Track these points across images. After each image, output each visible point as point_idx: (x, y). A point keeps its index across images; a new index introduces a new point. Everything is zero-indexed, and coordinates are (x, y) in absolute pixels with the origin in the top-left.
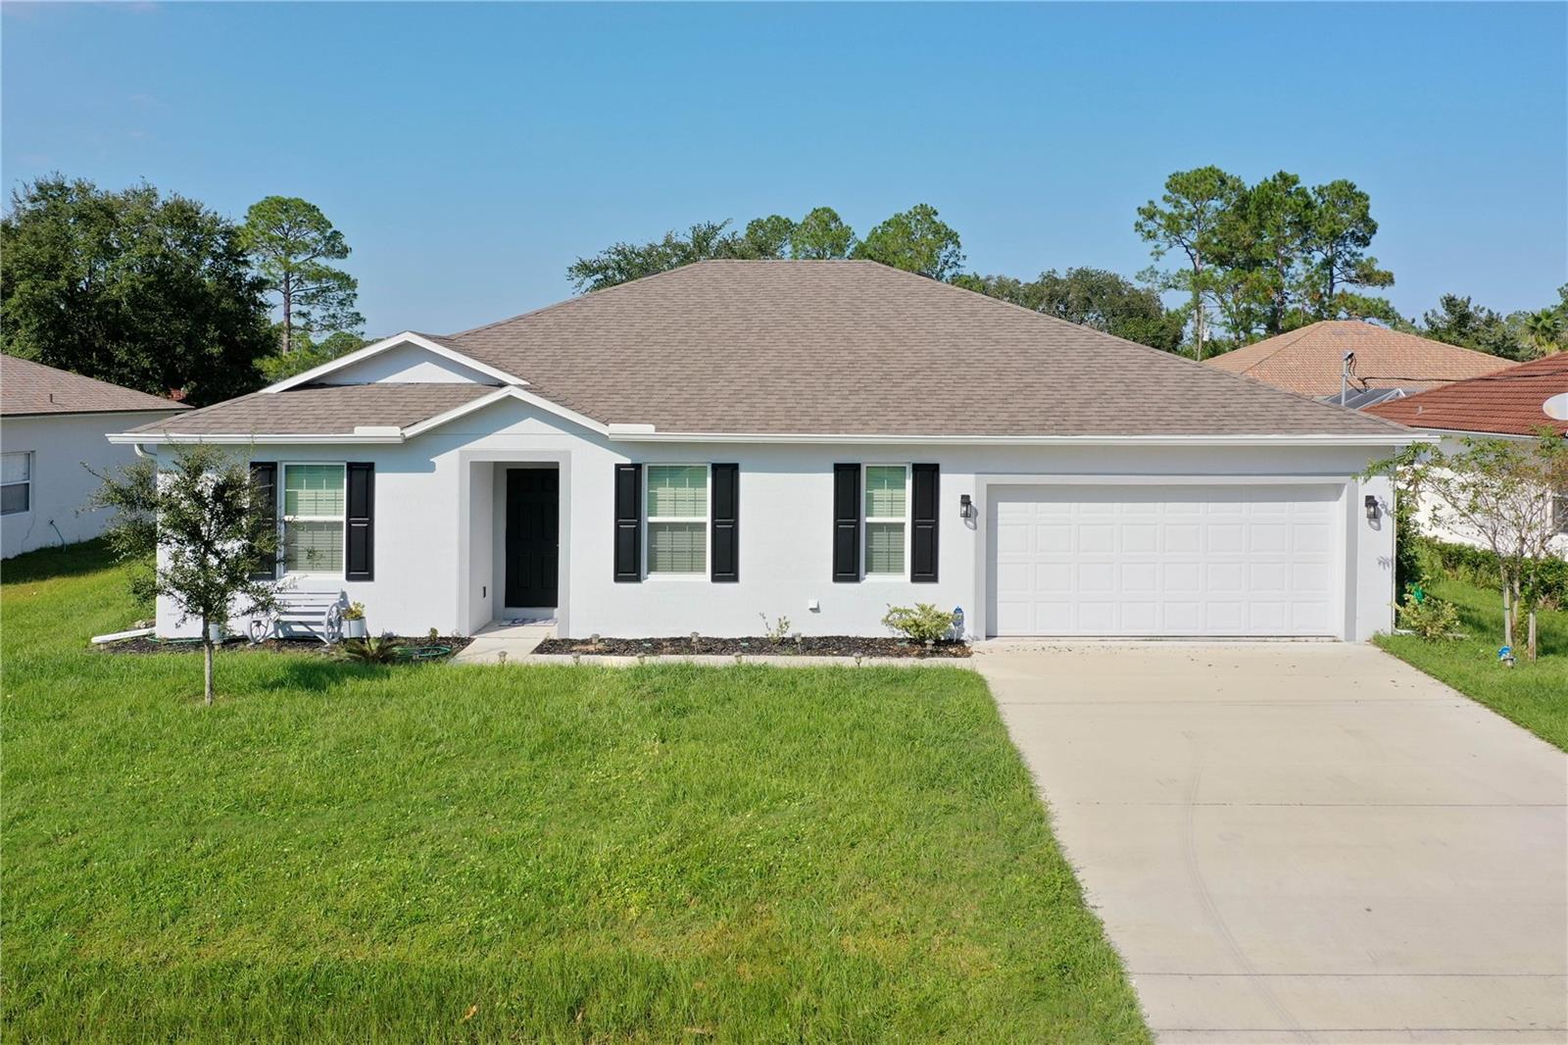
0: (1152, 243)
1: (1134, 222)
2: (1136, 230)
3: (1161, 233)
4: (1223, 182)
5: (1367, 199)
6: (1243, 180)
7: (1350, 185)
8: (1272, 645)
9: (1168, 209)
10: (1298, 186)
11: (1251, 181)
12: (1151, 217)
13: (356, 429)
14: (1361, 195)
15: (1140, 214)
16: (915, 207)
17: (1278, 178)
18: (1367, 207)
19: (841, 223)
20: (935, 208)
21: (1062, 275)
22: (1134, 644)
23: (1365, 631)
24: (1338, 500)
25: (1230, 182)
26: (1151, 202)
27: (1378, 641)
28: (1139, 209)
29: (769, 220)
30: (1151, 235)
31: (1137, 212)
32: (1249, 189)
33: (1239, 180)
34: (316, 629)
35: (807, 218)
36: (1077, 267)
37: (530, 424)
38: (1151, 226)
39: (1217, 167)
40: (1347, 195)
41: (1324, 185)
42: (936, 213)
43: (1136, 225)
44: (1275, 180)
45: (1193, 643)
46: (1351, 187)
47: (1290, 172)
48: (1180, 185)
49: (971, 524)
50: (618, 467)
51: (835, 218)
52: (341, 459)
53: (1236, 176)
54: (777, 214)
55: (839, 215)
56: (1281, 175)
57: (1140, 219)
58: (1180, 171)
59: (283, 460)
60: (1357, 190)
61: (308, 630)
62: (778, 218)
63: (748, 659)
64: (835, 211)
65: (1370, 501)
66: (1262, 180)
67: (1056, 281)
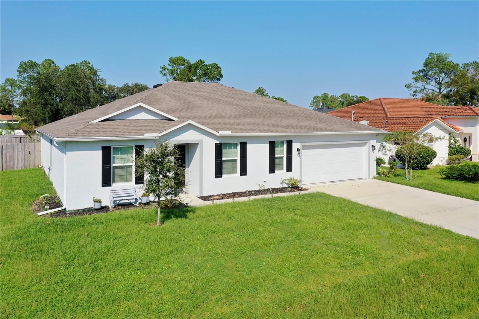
0: (165, 77)
1: (159, 71)
2: (160, 73)
3: (168, 75)
4: (184, 61)
5: (220, 68)
6: (190, 61)
7: (217, 64)
8: (356, 181)
9: (170, 68)
10: (205, 64)
11: (192, 62)
12: (165, 70)
13: (145, 134)
14: (219, 67)
15: (161, 68)
16: (83, 61)
17: (199, 61)
18: (221, 71)
19: (55, 65)
20: (89, 62)
21: (130, 85)
22: (330, 184)
23: (372, 176)
24: (365, 146)
25: (186, 61)
26: (164, 65)
27: (374, 178)
28: (161, 67)
29: (28, 62)
30: (165, 75)
31: (160, 68)
32: (192, 64)
33: (189, 61)
34: (132, 201)
35: (43, 62)
36: (134, 83)
37: (191, 132)
38: (164, 72)
39: (182, 57)
40: (216, 67)
41: (210, 64)
42: (89, 63)
43: (160, 72)
44: (199, 62)
45: (342, 182)
46: (217, 65)
47: (203, 60)
48: (173, 61)
49: (299, 156)
50: (216, 144)
51: (53, 63)
52: (133, 145)
53: (188, 59)
54: (31, 60)
55: (55, 62)
56: (200, 60)
57: (161, 70)
58: (172, 57)
59: (113, 145)
60: (218, 66)
61: (129, 202)
62: (31, 61)
63: (275, 195)
64: (53, 60)
65: (373, 146)
66: (195, 61)
67: (129, 87)
